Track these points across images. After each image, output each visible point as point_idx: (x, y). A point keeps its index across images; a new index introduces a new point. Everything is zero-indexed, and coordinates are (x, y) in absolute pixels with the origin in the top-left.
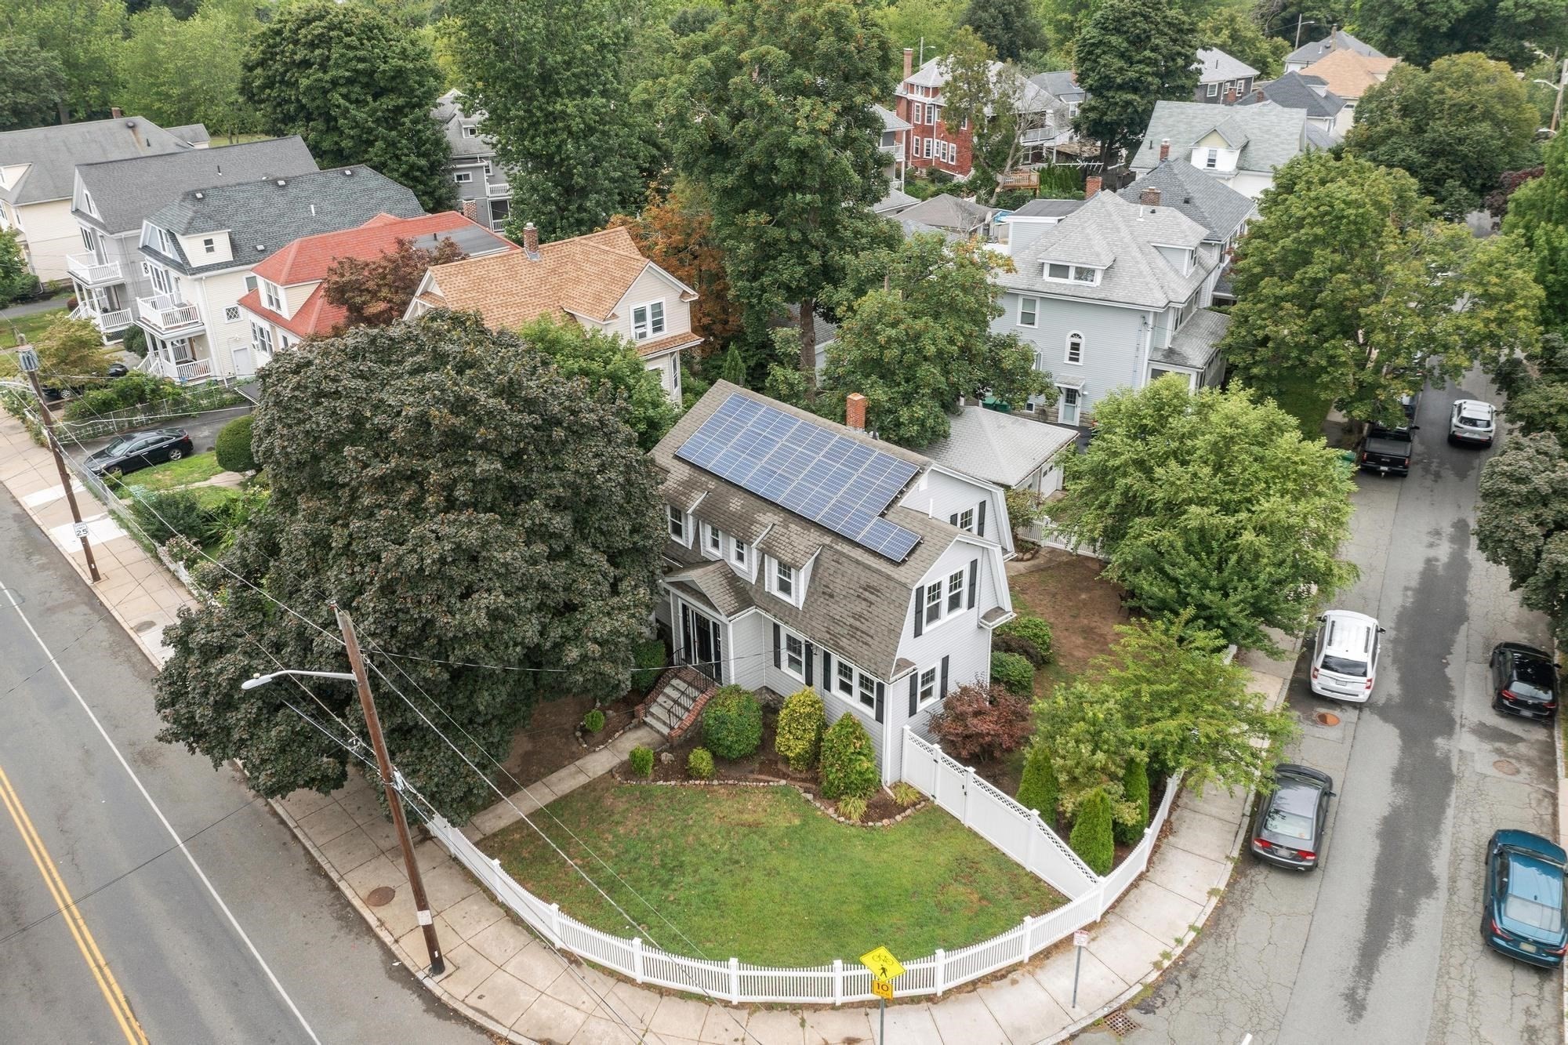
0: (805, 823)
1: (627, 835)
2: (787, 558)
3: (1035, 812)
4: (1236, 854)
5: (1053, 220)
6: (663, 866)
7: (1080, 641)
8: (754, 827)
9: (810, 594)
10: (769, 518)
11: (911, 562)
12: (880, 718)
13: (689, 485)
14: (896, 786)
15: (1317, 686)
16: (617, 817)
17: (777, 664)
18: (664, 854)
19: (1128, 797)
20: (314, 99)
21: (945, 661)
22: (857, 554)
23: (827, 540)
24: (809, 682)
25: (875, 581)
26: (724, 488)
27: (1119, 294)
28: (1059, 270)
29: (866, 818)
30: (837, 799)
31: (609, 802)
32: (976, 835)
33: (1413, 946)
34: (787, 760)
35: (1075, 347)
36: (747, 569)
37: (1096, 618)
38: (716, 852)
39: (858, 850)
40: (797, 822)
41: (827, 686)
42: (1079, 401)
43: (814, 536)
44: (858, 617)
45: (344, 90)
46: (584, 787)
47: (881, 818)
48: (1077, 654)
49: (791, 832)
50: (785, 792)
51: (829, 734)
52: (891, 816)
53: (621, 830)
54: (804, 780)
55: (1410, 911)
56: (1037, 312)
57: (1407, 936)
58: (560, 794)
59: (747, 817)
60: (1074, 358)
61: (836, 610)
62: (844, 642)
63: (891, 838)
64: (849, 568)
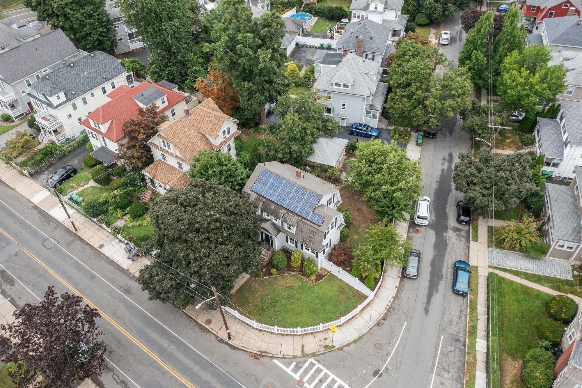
0: (302, 285)
1: (261, 294)
3: (357, 278)
4: (400, 276)
5: (334, 66)
6: (273, 302)
8: (291, 287)
10: (283, 211)
11: (323, 225)
12: (317, 257)
13: (258, 200)
14: (322, 269)
15: (416, 222)
16: (257, 290)
17: (287, 241)
18: (272, 298)
19: (377, 271)
21: (330, 240)
23: (300, 218)
24: (297, 246)
26: (268, 201)
27: (356, 92)
28: (337, 85)
29: (316, 280)
30: (309, 277)
31: (253, 285)
32: (342, 280)
33: (438, 294)
34: (294, 267)
35: (344, 105)
36: (278, 223)
38: (284, 296)
39: (316, 289)
40: (300, 284)
41: (302, 248)
42: (345, 120)
43: (296, 217)
44: (311, 237)
46: (246, 282)
47: (320, 280)
49: (300, 287)
50: (295, 276)
51: (305, 262)
52: (322, 279)
53: (259, 293)
54: (299, 271)
55: (438, 285)
57: (437, 292)
58: (241, 285)
59: (288, 285)
60: (344, 108)
61: (304, 235)
62: (307, 243)
63: (323, 285)
64: (307, 226)
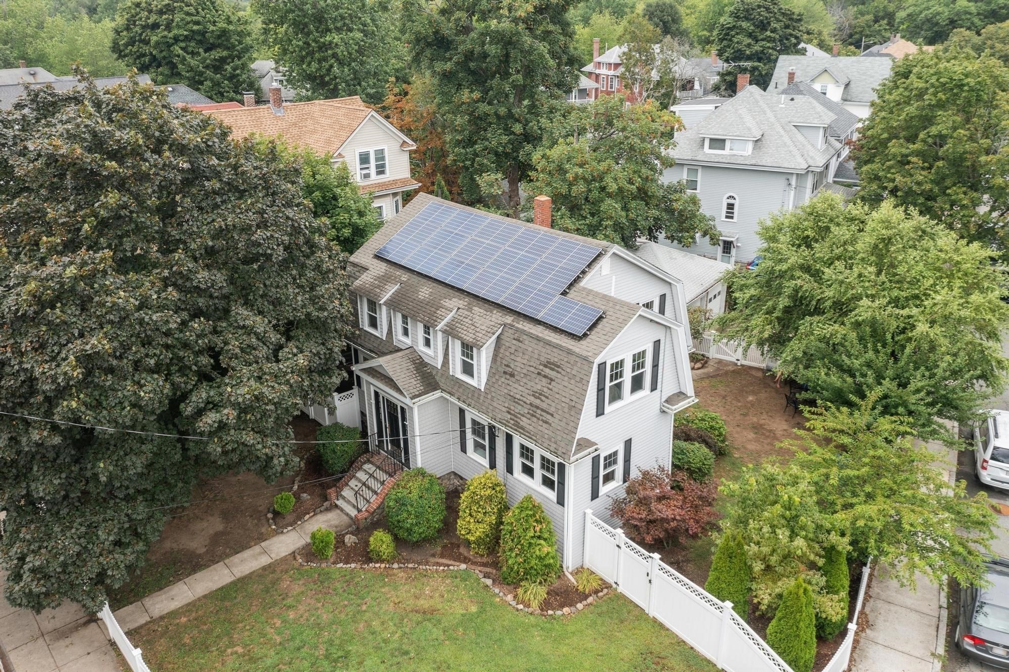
0: (482, 611)
1: (295, 621)
2: (469, 338)
3: (729, 604)
4: (941, 650)
5: (711, 107)
6: (327, 657)
7: (751, 435)
8: (429, 614)
9: (491, 374)
10: (455, 303)
11: (593, 336)
12: (561, 501)
13: (385, 279)
14: (579, 571)
15: (986, 477)
16: (289, 601)
17: (464, 449)
18: (331, 642)
19: (830, 589)
20: (161, 51)
21: (628, 444)
22: (538, 331)
23: (509, 319)
24: (493, 466)
25: (555, 356)
26: (415, 279)
27: (767, 160)
28: (717, 143)
29: (546, 605)
30: (517, 585)
31: (285, 584)
32: (661, 626)
34: (468, 543)
35: (731, 206)
36: (433, 355)
37: (765, 416)
38: (385, 641)
39: (536, 641)
40: (474, 609)
41: (510, 469)
42: (733, 251)
43: (497, 317)
44: (538, 395)
45: (183, 45)
46: (264, 568)
47: (562, 606)
48: (750, 447)
49: (467, 620)
50: (464, 577)
51: (508, 517)
52: (571, 604)
53: (292, 615)
54: (484, 565)
56: (699, 179)
58: (239, 575)
59: (424, 603)
60: (730, 215)
61: (517, 389)
62: (524, 422)
63: (571, 628)
64: (529, 345)
